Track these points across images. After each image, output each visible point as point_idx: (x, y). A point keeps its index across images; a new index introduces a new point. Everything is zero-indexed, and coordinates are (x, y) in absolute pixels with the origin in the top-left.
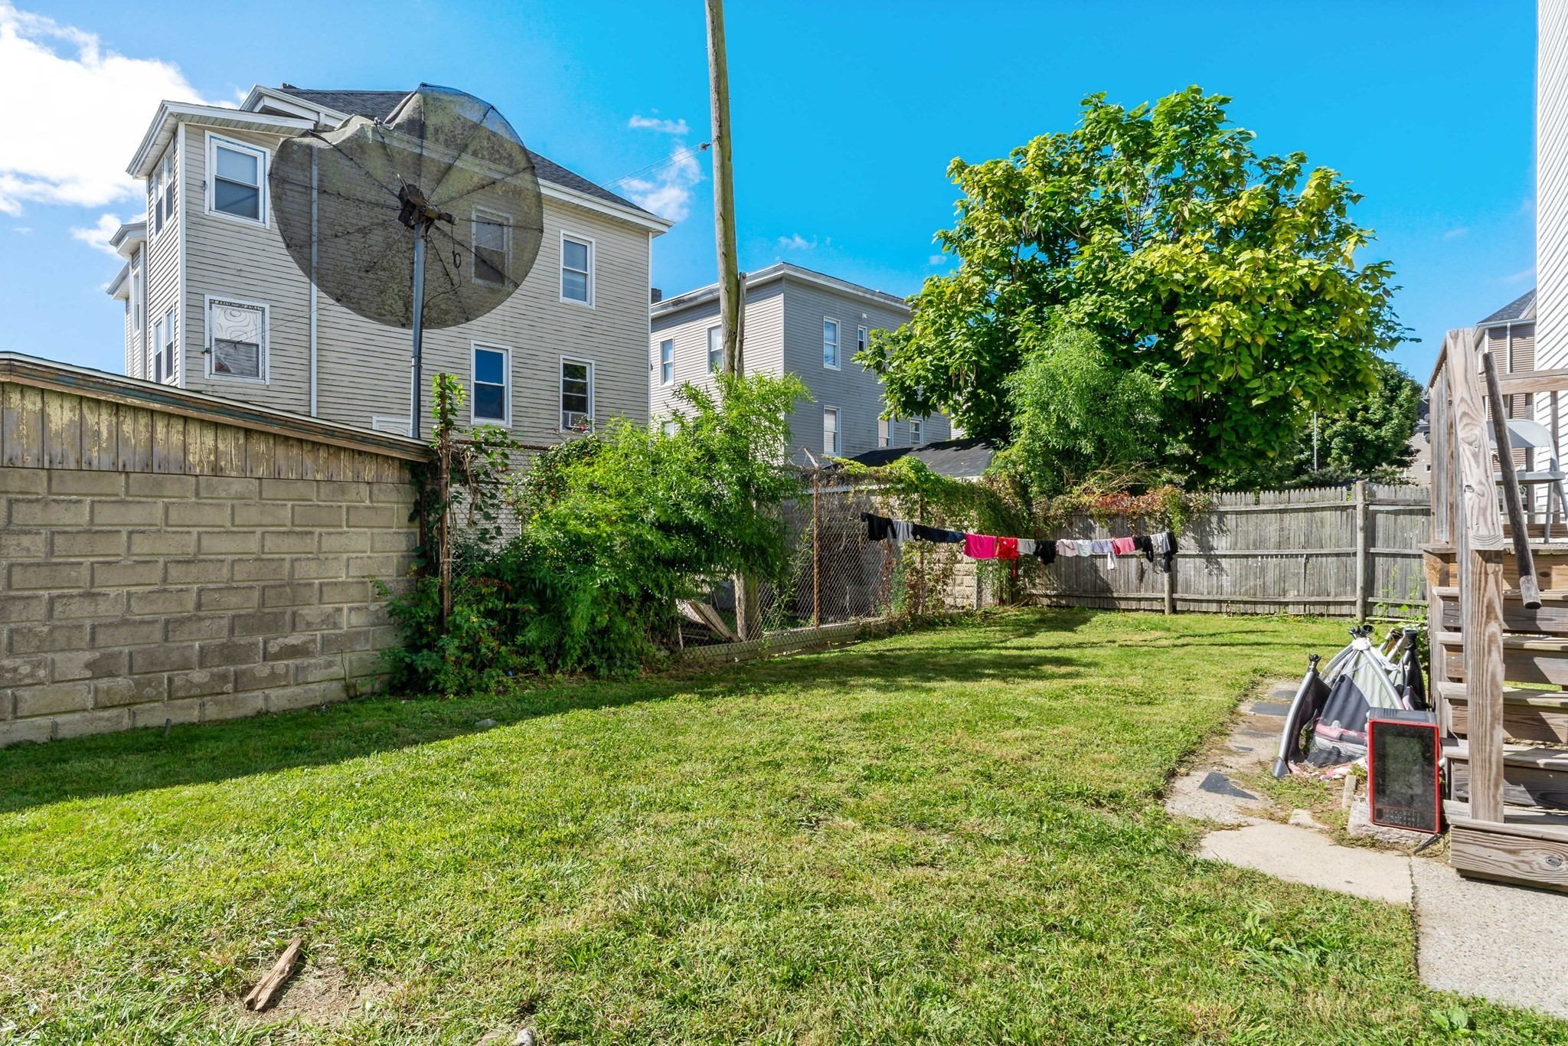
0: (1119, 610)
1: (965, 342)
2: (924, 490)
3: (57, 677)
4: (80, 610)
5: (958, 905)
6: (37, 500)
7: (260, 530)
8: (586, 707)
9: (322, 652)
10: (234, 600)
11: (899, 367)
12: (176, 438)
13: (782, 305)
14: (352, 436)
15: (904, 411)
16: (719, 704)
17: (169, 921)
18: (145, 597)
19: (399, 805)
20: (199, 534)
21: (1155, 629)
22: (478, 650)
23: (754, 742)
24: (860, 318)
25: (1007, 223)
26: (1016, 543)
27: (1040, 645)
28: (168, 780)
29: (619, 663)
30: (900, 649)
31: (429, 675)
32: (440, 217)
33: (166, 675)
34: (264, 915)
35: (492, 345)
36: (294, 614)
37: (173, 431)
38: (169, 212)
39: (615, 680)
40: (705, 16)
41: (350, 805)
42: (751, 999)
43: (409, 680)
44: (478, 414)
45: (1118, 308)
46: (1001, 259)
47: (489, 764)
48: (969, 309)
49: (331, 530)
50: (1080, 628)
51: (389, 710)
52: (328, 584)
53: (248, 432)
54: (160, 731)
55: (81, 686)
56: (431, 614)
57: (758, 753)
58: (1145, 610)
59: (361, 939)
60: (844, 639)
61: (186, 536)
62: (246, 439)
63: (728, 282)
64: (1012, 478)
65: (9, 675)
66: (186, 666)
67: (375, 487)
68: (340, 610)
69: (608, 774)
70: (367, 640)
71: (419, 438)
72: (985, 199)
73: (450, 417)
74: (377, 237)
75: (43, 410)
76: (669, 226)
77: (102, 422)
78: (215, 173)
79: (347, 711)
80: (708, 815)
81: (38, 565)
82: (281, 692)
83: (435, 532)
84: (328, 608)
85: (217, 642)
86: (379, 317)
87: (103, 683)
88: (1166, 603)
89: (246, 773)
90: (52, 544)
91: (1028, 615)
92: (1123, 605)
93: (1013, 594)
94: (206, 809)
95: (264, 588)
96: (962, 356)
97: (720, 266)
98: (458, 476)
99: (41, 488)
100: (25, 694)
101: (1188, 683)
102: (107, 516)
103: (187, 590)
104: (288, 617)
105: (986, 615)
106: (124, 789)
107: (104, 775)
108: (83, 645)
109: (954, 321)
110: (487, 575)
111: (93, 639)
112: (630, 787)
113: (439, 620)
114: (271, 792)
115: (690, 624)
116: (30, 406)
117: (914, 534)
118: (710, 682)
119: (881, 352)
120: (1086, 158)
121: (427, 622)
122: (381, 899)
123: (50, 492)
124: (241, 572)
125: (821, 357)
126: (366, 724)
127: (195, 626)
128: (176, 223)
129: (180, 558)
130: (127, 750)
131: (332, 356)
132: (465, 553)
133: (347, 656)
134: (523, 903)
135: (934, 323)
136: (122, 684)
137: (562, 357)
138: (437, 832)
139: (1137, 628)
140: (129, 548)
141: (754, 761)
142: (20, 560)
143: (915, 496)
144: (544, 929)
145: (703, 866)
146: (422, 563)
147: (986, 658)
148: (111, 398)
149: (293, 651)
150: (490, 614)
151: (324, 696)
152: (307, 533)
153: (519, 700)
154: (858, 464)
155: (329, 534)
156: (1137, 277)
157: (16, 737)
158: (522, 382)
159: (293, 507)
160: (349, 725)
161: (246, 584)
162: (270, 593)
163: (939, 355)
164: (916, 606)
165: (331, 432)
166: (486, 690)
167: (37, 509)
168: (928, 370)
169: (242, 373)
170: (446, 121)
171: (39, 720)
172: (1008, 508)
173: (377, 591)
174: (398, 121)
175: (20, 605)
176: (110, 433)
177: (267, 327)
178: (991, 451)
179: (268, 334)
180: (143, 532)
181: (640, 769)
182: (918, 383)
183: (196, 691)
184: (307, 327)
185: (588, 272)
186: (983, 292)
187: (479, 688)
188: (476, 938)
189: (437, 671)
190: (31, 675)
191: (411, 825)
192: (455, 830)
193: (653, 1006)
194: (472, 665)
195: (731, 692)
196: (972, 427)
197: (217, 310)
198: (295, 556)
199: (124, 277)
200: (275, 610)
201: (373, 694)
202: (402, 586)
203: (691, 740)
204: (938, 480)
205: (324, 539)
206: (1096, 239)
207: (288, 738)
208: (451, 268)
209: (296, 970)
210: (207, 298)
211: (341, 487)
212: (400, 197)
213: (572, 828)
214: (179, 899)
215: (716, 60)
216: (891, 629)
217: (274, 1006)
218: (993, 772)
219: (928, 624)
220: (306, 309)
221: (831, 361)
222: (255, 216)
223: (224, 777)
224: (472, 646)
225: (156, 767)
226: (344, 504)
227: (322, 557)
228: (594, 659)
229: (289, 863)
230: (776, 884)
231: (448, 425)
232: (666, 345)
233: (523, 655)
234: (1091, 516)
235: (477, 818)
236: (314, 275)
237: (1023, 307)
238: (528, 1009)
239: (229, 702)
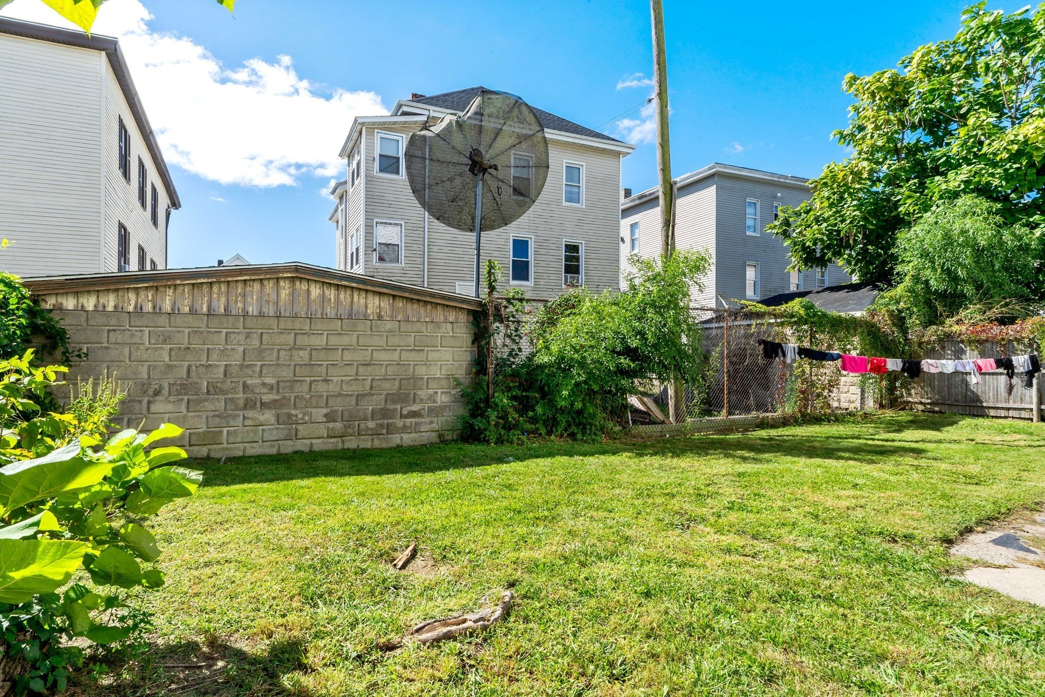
0: (988, 416)
1: (854, 211)
2: (812, 323)
3: (313, 421)
4: (322, 388)
5: (760, 577)
6: (306, 333)
7: (399, 348)
8: (566, 455)
9: (428, 416)
10: (387, 385)
11: (800, 232)
12: (362, 301)
13: (715, 193)
14: (443, 297)
15: (806, 265)
16: (647, 459)
17: (362, 529)
18: (348, 382)
19: (462, 494)
20: (372, 350)
21: (1019, 433)
22: (508, 419)
23: (662, 482)
24: (775, 197)
25: (892, 118)
26: (885, 362)
27: (903, 439)
28: (359, 473)
29: (588, 432)
30: (787, 436)
31: (481, 431)
32: (490, 167)
33: (357, 422)
34: (400, 532)
35: (522, 235)
36: (415, 394)
37: (361, 297)
38: (358, 176)
39: (586, 442)
40: (651, 16)
41: (438, 491)
42: (621, 598)
43: (471, 434)
44: (514, 279)
45: (992, 175)
46: (887, 145)
47: (508, 479)
48: (858, 186)
49: (433, 349)
50: (946, 429)
51: (460, 449)
52: (431, 378)
53: (394, 296)
54: (354, 451)
55: (322, 426)
56: (482, 397)
57: (663, 488)
58: (1013, 418)
59: (441, 546)
60: (746, 427)
61: (366, 352)
62: (393, 300)
63: (665, 188)
64: (891, 313)
65: (294, 418)
66: (366, 419)
67: (455, 325)
68: (436, 393)
69: (570, 490)
70: (450, 410)
71: (478, 297)
72: (874, 101)
73: (493, 284)
74: (458, 181)
75: (308, 289)
76: (633, 149)
77: (331, 293)
78: (379, 152)
79: (440, 448)
80: (623, 515)
81: (306, 365)
82: (408, 435)
83: (485, 350)
84: (431, 392)
85: (379, 407)
86: (458, 227)
87: (331, 425)
88: (1035, 412)
89: (392, 473)
90: (311, 355)
91: (903, 416)
92: (992, 413)
93: (891, 401)
94: (375, 487)
95: (401, 379)
96: (851, 222)
97: (660, 177)
98: (497, 318)
99: (307, 328)
100: (300, 427)
101: (1022, 473)
102: (334, 341)
103: (366, 380)
104: (412, 396)
105: (866, 416)
106: (342, 475)
107: (333, 468)
108: (323, 405)
109: (846, 195)
110: (512, 375)
111: (327, 403)
112: (581, 497)
113: (487, 401)
114: (403, 482)
115: (636, 411)
116: (303, 288)
117: (800, 354)
118: (646, 447)
119: (787, 223)
120: (969, 56)
121: (480, 402)
122: (451, 532)
123: (311, 330)
124: (390, 370)
125: (744, 227)
126: (448, 455)
127: (369, 398)
128: (361, 181)
129: (364, 363)
130: (342, 458)
131: (435, 249)
132: (502, 364)
133: (440, 419)
134: (516, 542)
135: (828, 198)
136: (338, 425)
137: (564, 240)
138: (479, 507)
139: (1001, 431)
140: (342, 358)
141: (658, 492)
142: (299, 363)
143: (805, 327)
144: (524, 554)
145: (612, 538)
146: (478, 368)
147: (854, 445)
148: (336, 282)
149: (414, 414)
150: (514, 398)
151: (429, 439)
152: (421, 350)
153: (529, 449)
154: (760, 305)
155: (432, 351)
156: (1010, 147)
157: (297, 448)
158: (540, 257)
159: (415, 336)
160: (441, 455)
161: (392, 377)
162: (403, 382)
163: (832, 221)
164: (806, 406)
165: (433, 295)
166: (512, 443)
167: (305, 337)
168: (823, 234)
169: (391, 261)
170: (494, 111)
171: (305, 441)
172: (886, 335)
173: (455, 383)
174: (469, 114)
175: (299, 384)
176: (335, 299)
177: (403, 235)
178: (876, 292)
179: (403, 239)
180: (348, 349)
181: (589, 489)
182: (815, 244)
183: (370, 432)
184: (422, 233)
185: (581, 185)
186: (871, 171)
187: (508, 441)
188: (491, 553)
189: (485, 429)
190: (302, 419)
191: (466, 503)
192: (487, 507)
193: (571, 594)
194: (504, 427)
195: (655, 454)
196: (863, 275)
197: (380, 227)
198: (415, 363)
199: (336, 210)
200: (406, 391)
201: (453, 440)
202: (468, 381)
203: (624, 478)
204: (824, 315)
205: (429, 353)
206: (971, 121)
207: (411, 459)
208: (496, 195)
209: (413, 556)
210: (375, 220)
211: (438, 325)
212: (471, 158)
213: (546, 513)
214: (367, 520)
215: (658, 43)
216: (785, 422)
217: (404, 568)
218: (820, 514)
219: (817, 420)
220: (422, 222)
221: (752, 230)
222: (398, 173)
223: (383, 474)
224: (504, 416)
225: (354, 467)
226: (439, 335)
227: (428, 363)
228: (574, 429)
229: (411, 512)
230: (652, 552)
231: (492, 289)
232: (633, 226)
233: (532, 423)
234: (962, 342)
235: (498, 503)
236: (426, 206)
237: (908, 180)
238: (512, 585)
239: (384, 439)
